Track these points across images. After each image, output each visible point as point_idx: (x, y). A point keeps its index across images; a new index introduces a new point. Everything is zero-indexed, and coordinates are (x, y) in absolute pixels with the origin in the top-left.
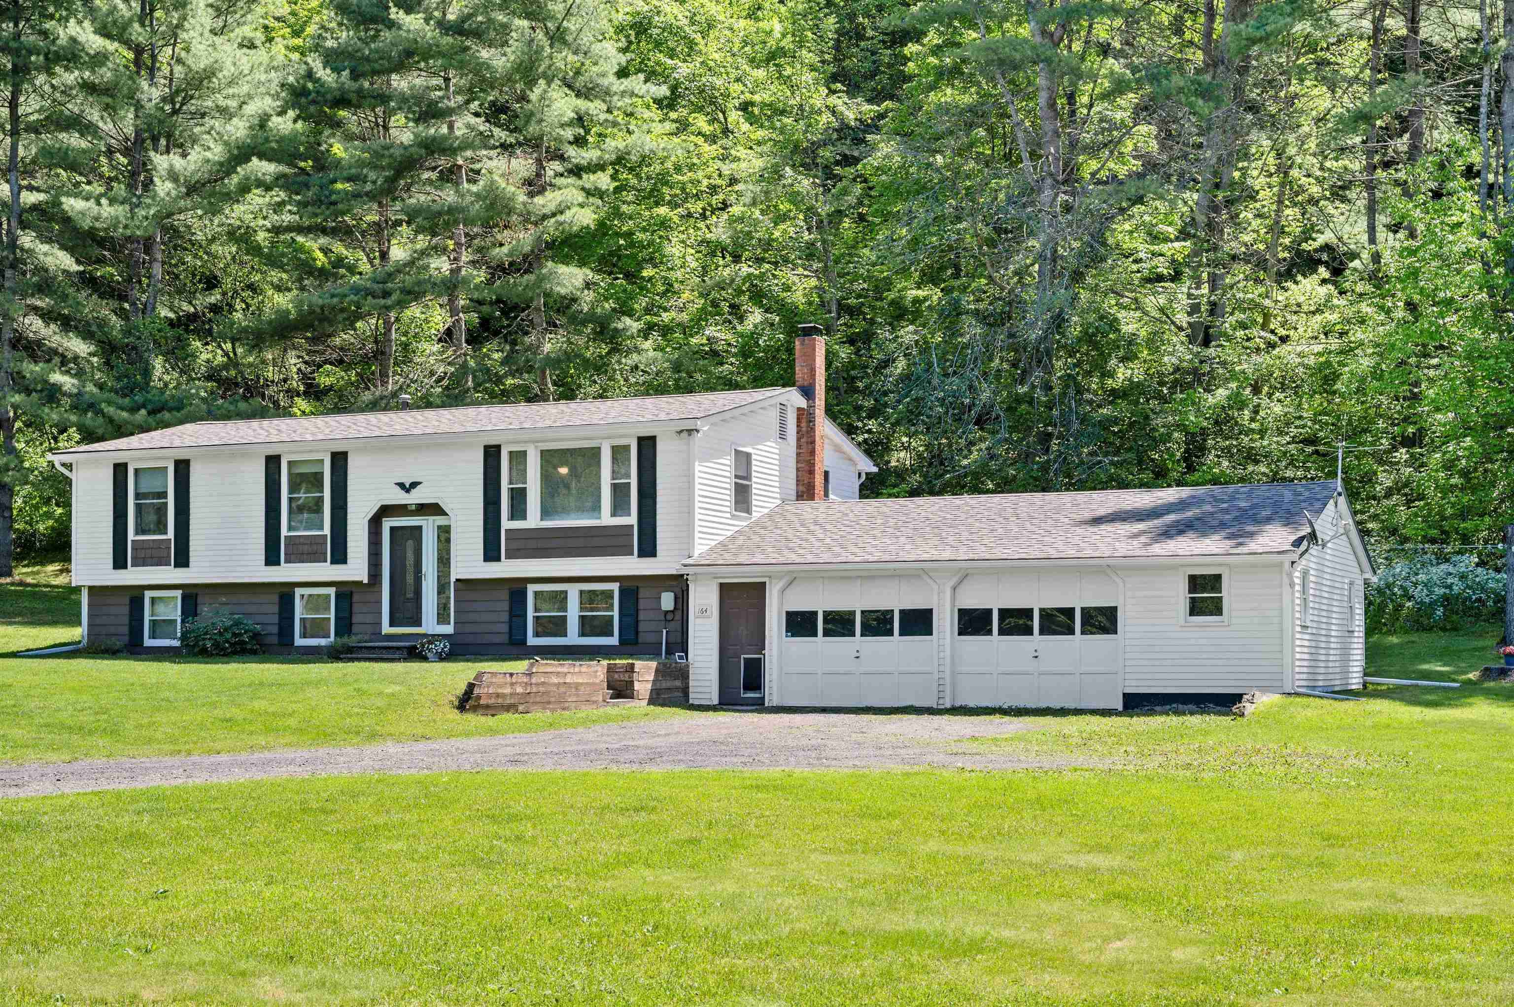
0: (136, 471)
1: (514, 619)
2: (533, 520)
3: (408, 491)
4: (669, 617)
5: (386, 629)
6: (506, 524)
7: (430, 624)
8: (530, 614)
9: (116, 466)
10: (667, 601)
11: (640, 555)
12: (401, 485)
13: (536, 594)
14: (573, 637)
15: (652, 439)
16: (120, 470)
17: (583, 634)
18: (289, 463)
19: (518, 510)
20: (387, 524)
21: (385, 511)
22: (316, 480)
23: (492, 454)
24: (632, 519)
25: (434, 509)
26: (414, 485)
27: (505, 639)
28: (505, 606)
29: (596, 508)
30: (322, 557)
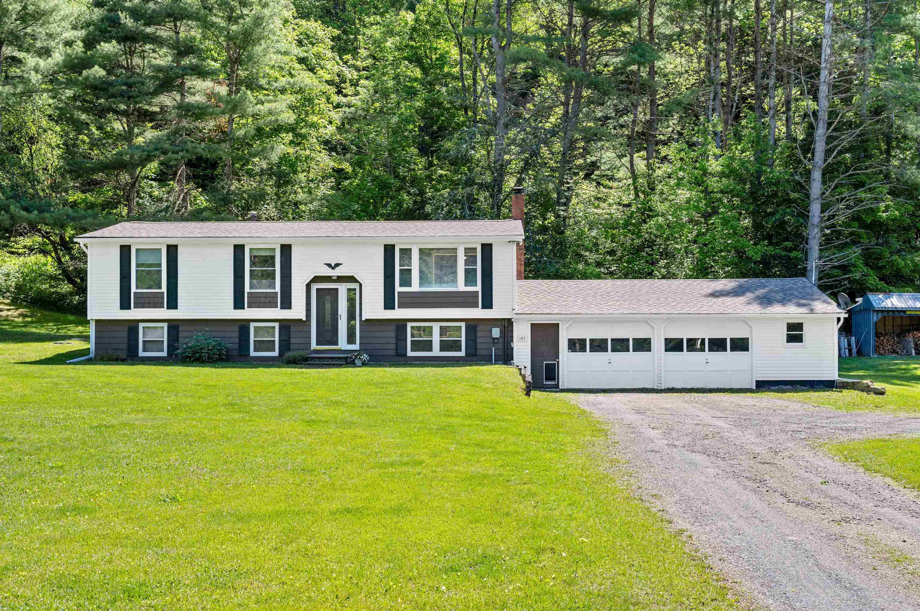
0: (137, 250)
1: (399, 342)
2: (415, 287)
3: (333, 268)
4: (496, 341)
5: (314, 346)
6: (398, 289)
7: (343, 344)
8: (409, 339)
9: (122, 247)
10: (496, 332)
11: (483, 308)
12: (329, 265)
13: (412, 328)
14: (436, 352)
15: (490, 246)
16: (125, 251)
17: (441, 350)
18: (251, 249)
19: (406, 281)
20: (314, 287)
21: (317, 279)
22: (269, 260)
23: (389, 250)
24: (478, 288)
25: (351, 279)
26: (337, 265)
27: (393, 353)
28: (393, 334)
29: (454, 281)
30: (274, 305)
